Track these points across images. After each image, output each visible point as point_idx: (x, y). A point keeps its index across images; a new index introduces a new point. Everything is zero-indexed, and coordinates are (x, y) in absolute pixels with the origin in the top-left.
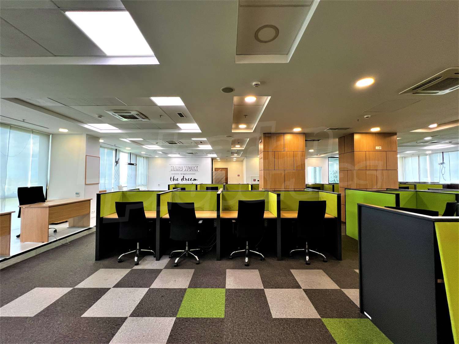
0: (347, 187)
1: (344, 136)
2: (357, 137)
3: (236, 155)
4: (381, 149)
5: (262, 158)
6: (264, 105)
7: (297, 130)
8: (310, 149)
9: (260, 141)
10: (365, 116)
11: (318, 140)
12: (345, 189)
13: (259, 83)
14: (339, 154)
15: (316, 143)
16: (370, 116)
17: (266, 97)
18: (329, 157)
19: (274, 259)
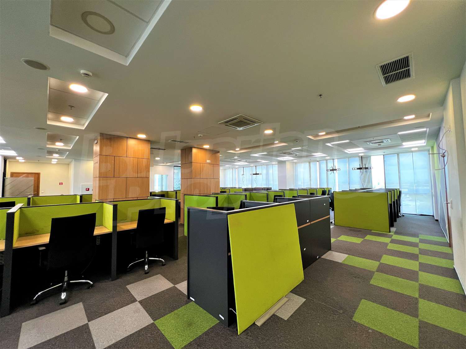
0: (186, 193)
1: (185, 149)
2: (194, 151)
3: (56, 156)
4: (210, 162)
5: (97, 163)
6: (99, 101)
7: (142, 136)
8: (156, 157)
9: (96, 142)
10: (199, 135)
11: (164, 150)
12: (184, 195)
13: (91, 74)
14: (182, 164)
15: (161, 152)
16: (202, 135)
17: (102, 93)
18: (174, 166)
19: (107, 281)
